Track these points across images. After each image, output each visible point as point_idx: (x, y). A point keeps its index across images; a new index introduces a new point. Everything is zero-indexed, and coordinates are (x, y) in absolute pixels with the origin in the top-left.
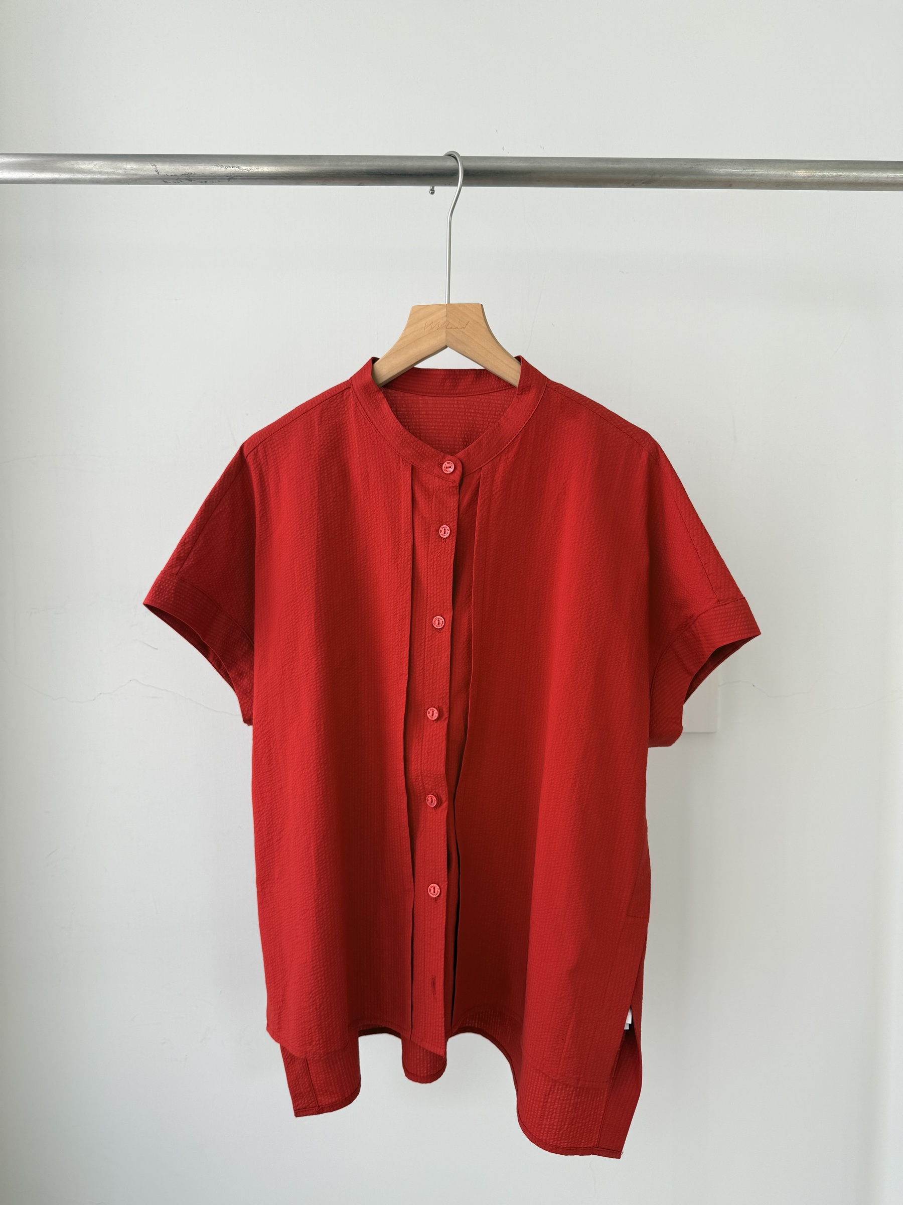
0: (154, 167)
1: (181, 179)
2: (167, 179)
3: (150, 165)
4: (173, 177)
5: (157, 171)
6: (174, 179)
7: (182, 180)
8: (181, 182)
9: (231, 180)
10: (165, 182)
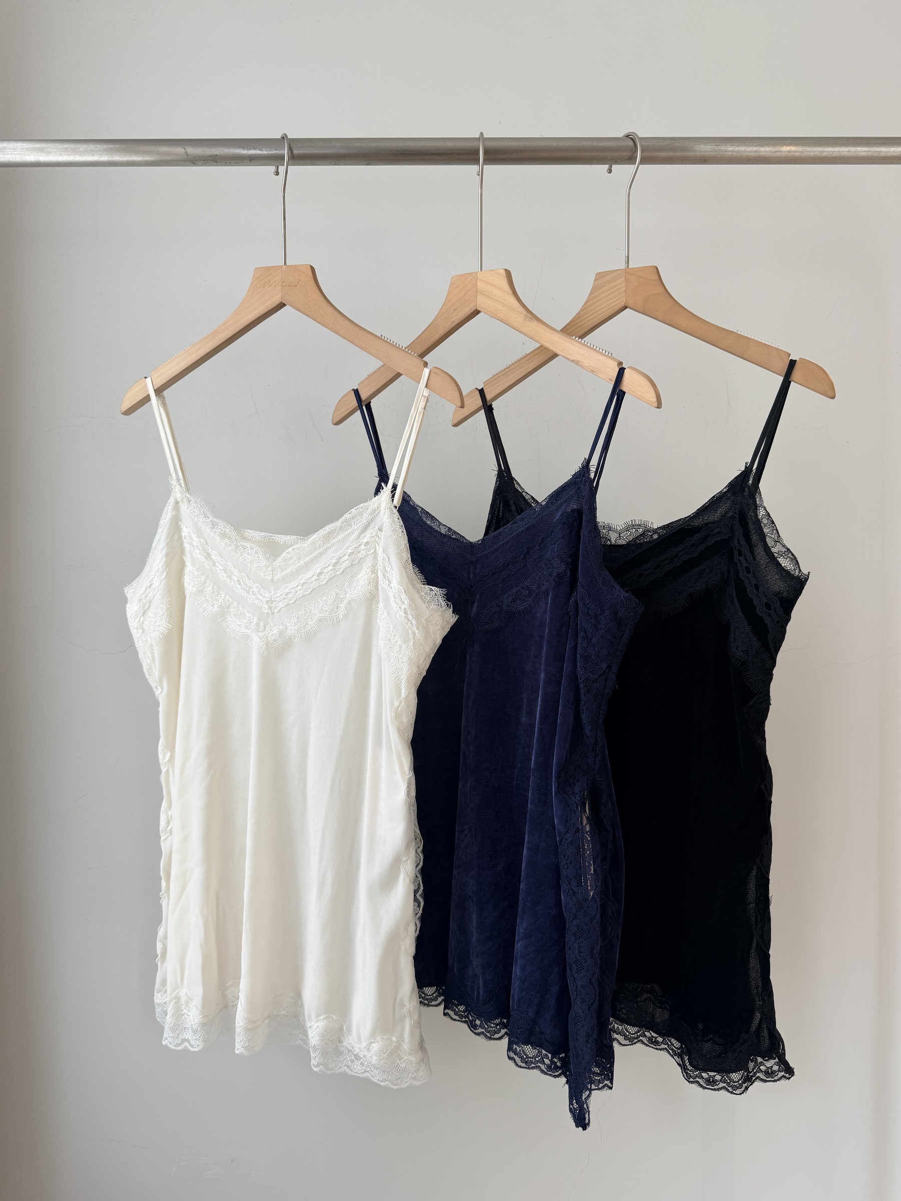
0: (183, 149)
1: (207, 160)
2: (195, 160)
3: (179, 147)
4: (201, 158)
5: (186, 153)
6: (201, 160)
7: (209, 162)
8: (207, 164)
9: (253, 161)
10: (194, 163)
